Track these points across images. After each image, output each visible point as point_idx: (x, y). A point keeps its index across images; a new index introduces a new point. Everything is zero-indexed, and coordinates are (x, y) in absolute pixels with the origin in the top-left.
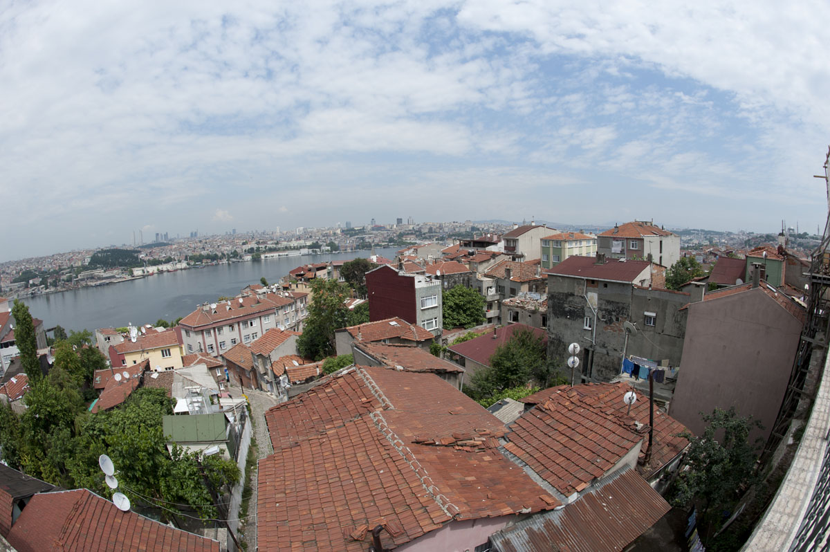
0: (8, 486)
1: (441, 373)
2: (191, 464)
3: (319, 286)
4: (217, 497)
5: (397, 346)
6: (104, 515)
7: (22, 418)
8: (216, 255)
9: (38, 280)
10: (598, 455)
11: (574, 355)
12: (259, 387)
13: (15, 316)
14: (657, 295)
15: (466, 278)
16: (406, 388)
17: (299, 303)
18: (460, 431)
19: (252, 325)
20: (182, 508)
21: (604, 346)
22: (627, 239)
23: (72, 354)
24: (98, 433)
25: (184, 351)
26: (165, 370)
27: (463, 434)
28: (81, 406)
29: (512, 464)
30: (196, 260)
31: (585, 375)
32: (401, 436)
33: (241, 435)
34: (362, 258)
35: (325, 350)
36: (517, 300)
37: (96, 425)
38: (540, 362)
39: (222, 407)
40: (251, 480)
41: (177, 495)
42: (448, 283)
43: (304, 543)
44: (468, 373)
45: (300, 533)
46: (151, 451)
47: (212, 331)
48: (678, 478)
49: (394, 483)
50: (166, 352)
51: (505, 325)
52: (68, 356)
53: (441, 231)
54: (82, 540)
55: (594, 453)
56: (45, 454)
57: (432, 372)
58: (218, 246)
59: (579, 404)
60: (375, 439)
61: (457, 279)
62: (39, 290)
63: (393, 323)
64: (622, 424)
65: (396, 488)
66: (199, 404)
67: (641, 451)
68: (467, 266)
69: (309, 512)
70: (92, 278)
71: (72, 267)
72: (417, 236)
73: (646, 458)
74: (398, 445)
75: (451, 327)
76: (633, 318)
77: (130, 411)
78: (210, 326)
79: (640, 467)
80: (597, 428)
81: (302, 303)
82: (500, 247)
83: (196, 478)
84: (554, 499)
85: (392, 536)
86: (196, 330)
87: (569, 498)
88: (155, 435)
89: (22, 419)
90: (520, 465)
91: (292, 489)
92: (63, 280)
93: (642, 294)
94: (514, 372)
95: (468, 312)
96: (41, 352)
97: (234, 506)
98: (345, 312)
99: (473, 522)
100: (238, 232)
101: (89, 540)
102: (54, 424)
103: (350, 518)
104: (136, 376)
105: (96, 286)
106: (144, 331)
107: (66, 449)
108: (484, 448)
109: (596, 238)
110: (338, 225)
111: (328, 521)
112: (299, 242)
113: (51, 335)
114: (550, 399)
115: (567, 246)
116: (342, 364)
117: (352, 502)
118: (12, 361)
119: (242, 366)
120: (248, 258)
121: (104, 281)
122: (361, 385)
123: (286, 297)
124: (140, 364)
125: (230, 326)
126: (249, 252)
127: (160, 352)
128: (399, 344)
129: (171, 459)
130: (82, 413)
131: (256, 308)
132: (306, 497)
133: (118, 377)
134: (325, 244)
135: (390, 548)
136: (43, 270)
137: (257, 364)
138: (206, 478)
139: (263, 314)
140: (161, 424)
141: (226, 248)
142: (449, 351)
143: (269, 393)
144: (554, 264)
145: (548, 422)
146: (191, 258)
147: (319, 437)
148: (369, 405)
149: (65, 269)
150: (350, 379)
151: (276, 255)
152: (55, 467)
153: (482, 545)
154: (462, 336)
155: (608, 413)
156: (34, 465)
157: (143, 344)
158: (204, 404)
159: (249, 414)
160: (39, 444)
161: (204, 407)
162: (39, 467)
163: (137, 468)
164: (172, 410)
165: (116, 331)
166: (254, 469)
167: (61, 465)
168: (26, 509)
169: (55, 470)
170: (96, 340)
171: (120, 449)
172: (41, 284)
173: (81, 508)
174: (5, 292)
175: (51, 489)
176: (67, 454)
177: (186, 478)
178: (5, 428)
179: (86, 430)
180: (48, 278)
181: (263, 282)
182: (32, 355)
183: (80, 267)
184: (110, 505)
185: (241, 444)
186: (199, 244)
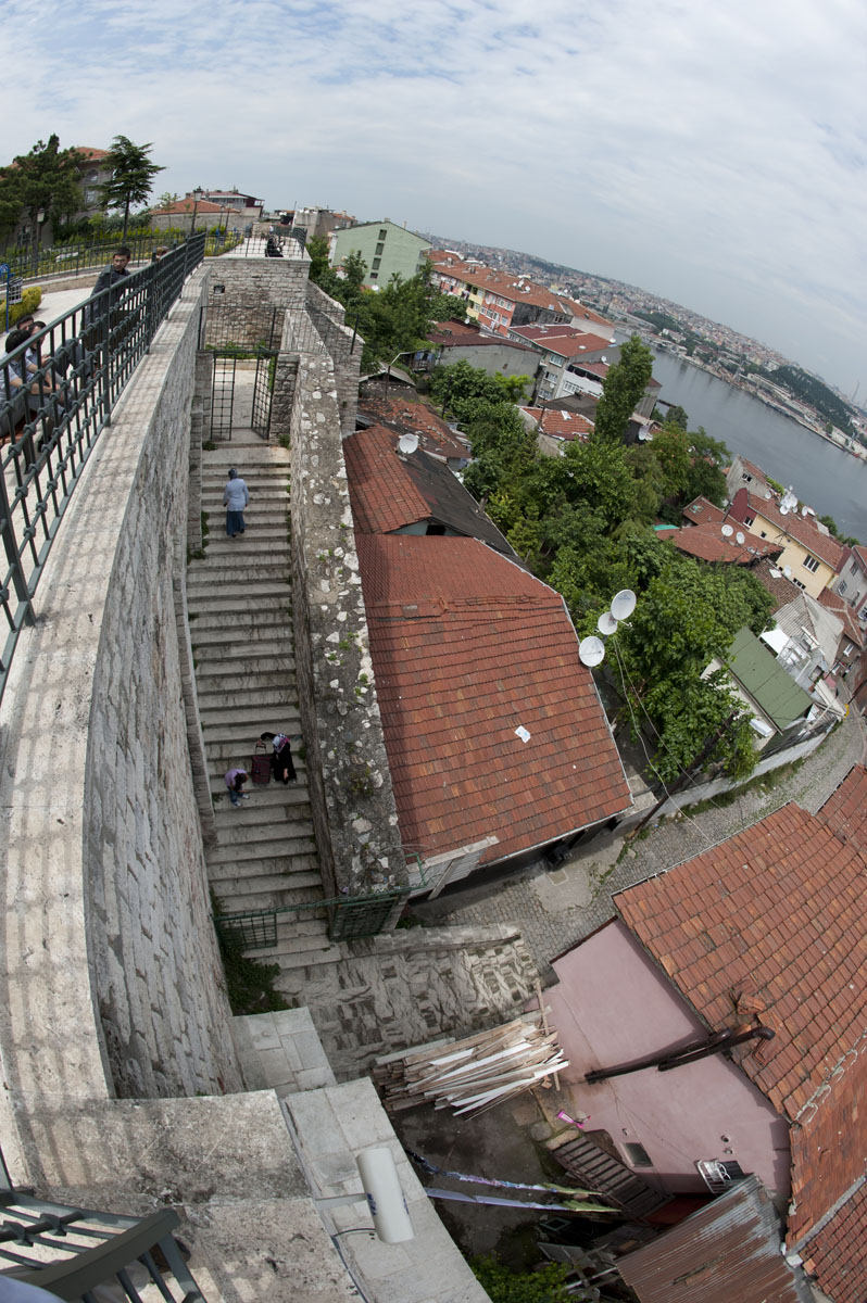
2: (718, 707)
4: (695, 767)
6: (551, 640)
7: (544, 460)
9: (677, 337)
13: (624, 353)
20: (648, 729)
23: (682, 452)
24: (642, 561)
25: (832, 583)
26: (792, 580)
28: (647, 514)
33: (798, 742)
37: (649, 551)
39: (814, 690)
40: (744, 794)
41: (661, 714)
46: (694, 646)
50: (811, 563)
52: (675, 450)
54: (482, 630)
56: (540, 517)
62: (674, 348)
66: (798, 660)
69: (756, 917)
70: (769, 392)
71: (744, 357)
77: (712, 580)
83: (704, 725)
88: (717, 638)
89: (542, 460)
91: (779, 874)
92: (721, 363)
96: (636, 417)
97: (695, 794)
101: (494, 639)
102: (590, 502)
104: (753, 552)
105: (768, 405)
106: (804, 513)
107: (578, 537)
113: (663, 410)
118: (578, 395)
121: (784, 408)
124: (768, 544)
127: (805, 556)
129: (701, 675)
130: (643, 523)
136: (693, 330)
138: (715, 739)
140: (733, 631)
149: (731, 352)
152: (539, 539)
156: (509, 513)
157: (792, 527)
158: (803, 665)
159: (830, 733)
160: (543, 501)
161: (800, 670)
162: (516, 520)
163: (656, 643)
164: (760, 630)
165: (765, 480)
166: (763, 789)
167: (551, 545)
168: (435, 539)
169: (536, 541)
170: (729, 465)
171: (661, 606)
172: (682, 344)
173: (528, 606)
174: (612, 317)
175: (507, 552)
176: (574, 543)
177: (694, 713)
178: (502, 450)
179: (630, 544)
180: (697, 344)
182: (620, 410)
183: (757, 366)
184: (573, 639)
185: (786, 751)
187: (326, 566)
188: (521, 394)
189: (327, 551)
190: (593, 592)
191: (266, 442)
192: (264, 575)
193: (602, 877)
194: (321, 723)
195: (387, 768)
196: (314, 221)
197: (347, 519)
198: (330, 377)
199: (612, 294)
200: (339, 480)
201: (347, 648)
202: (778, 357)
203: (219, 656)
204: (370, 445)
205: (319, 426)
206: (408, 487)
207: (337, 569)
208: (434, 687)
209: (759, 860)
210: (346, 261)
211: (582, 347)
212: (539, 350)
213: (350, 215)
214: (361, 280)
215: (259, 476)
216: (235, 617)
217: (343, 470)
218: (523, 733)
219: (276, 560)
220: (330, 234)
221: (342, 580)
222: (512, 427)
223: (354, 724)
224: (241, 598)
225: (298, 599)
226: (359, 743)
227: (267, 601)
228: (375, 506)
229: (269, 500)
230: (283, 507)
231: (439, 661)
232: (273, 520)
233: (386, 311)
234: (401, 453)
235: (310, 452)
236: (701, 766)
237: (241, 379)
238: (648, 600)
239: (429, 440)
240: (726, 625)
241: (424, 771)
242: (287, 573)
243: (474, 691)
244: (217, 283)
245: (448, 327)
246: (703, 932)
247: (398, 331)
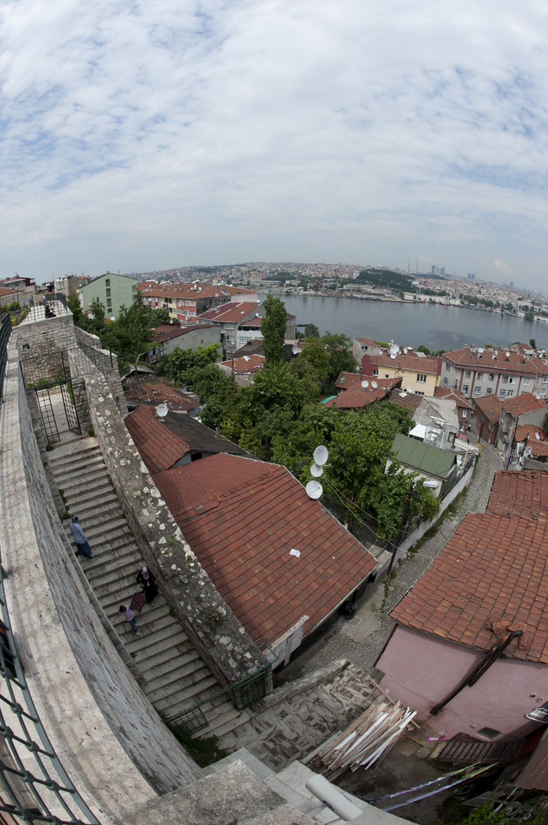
0: (191, 438)
2: (401, 485)
4: (405, 524)
6: (288, 494)
7: (243, 390)
8: (491, 302)
9: (295, 283)
12: (495, 444)
13: (266, 307)
19: (511, 382)
20: (366, 518)
23: (321, 351)
24: (323, 425)
25: (439, 382)
26: (414, 393)
28: (315, 397)
30: (470, 301)
33: (459, 480)
37: (324, 418)
39: (454, 447)
40: (442, 524)
41: (371, 505)
43: (453, 605)
45: (456, 596)
46: (372, 459)
47: (472, 374)
50: (421, 378)
52: (317, 351)
54: (246, 504)
56: (254, 425)
58: (495, 294)
62: (295, 290)
66: (437, 436)
69: (478, 582)
70: (359, 291)
71: (337, 277)
77: (367, 417)
78: (472, 368)
83: (398, 499)
85: (518, 647)
86: (458, 367)
88: (382, 448)
91: (479, 553)
92: (326, 287)
96: (287, 342)
97: (412, 539)
100: (515, 285)
101: (255, 507)
102: (278, 404)
103: (504, 608)
104: (385, 389)
105: (362, 299)
106: (406, 352)
107: (280, 427)
111: (486, 599)
113: (302, 330)
117: (517, 595)
118: (250, 343)
119: (488, 417)
120: (522, 314)
121: (371, 296)
124: (391, 380)
125: (491, 375)
126: (523, 309)
127: (416, 376)
129: (383, 472)
130: (314, 403)
131: (519, 366)
132: (486, 567)
133: (365, 384)
135: (508, 656)
136: (303, 274)
137: (503, 421)
138: (408, 504)
139: (525, 375)
140: (392, 439)
141: (502, 298)
143: (501, 453)
146: (467, 298)
147: (530, 519)
149: (329, 278)
152: (258, 438)
156: (235, 430)
157: (402, 363)
158: (441, 437)
159: (476, 464)
160: (252, 416)
161: (441, 441)
162: (240, 433)
163: (349, 469)
164: (408, 431)
165: (376, 344)
166: (451, 515)
167: (267, 439)
168: (198, 462)
169: (257, 440)
170: (352, 345)
171: (343, 447)
172: (299, 285)
173: (267, 480)
174: (254, 287)
175: (242, 453)
176: (279, 432)
177: (389, 495)
178: (217, 394)
179: (312, 418)
180: (308, 282)
181: (533, 344)
182: (276, 342)
183: (347, 279)
184: (301, 488)
185: (454, 488)
186: (476, 287)
187: (142, 500)
188: (216, 356)
189: (139, 492)
190: (301, 456)
191: (81, 436)
192: (108, 518)
193: (381, 609)
194: (176, 592)
195: (225, 603)
196: (66, 285)
197: (144, 469)
198: (105, 386)
199: (249, 272)
200: (131, 447)
201: (172, 544)
202: (357, 268)
203: (101, 573)
204: (140, 418)
205: (109, 418)
206: (171, 437)
207: (149, 500)
208: (232, 548)
209: (464, 553)
210: (91, 306)
211: (242, 313)
212: (219, 324)
213: (86, 275)
214: (103, 316)
215: (84, 458)
216: (100, 547)
217: (131, 440)
218: (295, 553)
219: (112, 506)
220: (78, 291)
221: (154, 505)
222: (218, 378)
223: (195, 586)
224: (100, 535)
225: (133, 525)
226: (202, 596)
227: (115, 532)
228: (156, 455)
229: (95, 472)
230: (104, 473)
231: (229, 532)
232: (101, 483)
233: (123, 331)
234: (160, 418)
235: (108, 436)
236: (408, 522)
237: (53, 400)
238: (334, 447)
239: (173, 404)
240: (385, 438)
241: (247, 597)
242: (121, 512)
243: (256, 541)
244: (25, 343)
245: (162, 329)
246: (451, 607)
247: (134, 342)
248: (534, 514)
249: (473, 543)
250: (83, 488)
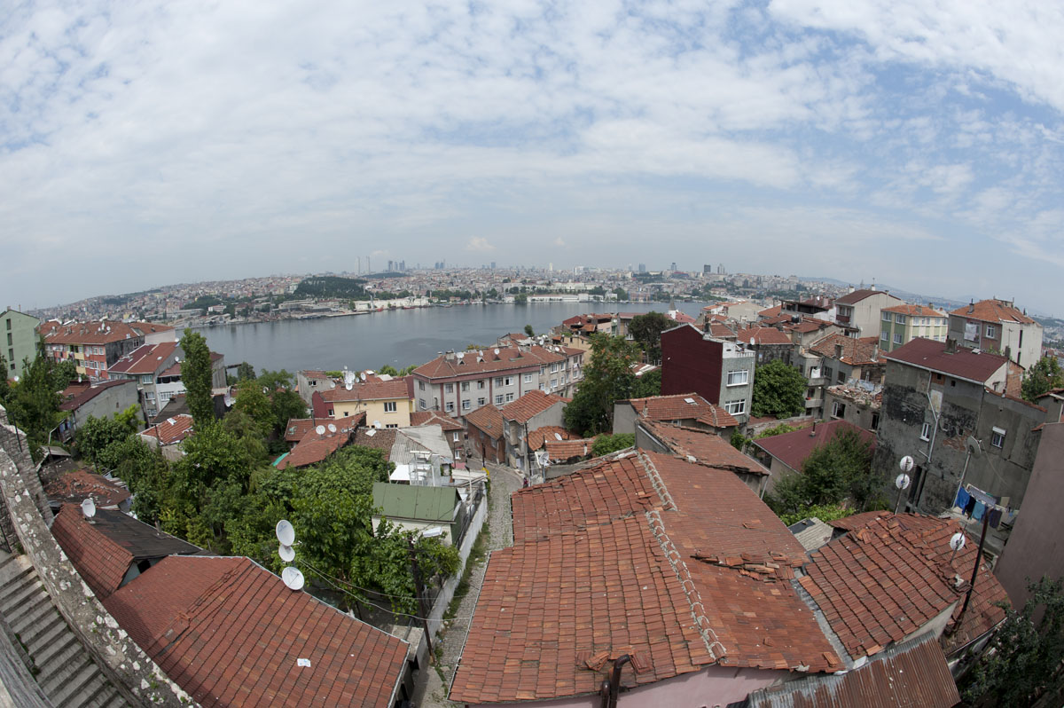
0: (131, 542)
1: (742, 473)
2: (399, 545)
3: (600, 343)
4: (423, 589)
5: (692, 431)
6: (264, 591)
7: (175, 466)
8: (468, 293)
9: (220, 308)
10: (904, 612)
11: (905, 472)
12: (506, 461)
13: (184, 348)
14: (1009, 405)
15: (786, 352)
16: (696, 486)
17: (571, 361)
18: (752, 551)
19: (507, 383)
20: (372, 597)
21: (940, 466)
22: (983, 322)
23: (260, 397)
24: (280, 493)
25: (414, 407)
26: (385, 427)
27: (754, 556)
28: (262, 459)
29: (803, 605)
30: (440, 297)
31: (911, 502)
32: (679, 547)
33: (472, 517)
34: (657, 312)
35: (598, 425)
36: (846, 388)
37: (280, 484)
38: (862, 476)
39: (454, 480)
40: (471, 574)
41: (370, 580)
42: (764, 356)
43: (522, 662)
44: (775, 476)
45: (521, 649)
46: (352, 522)
47: (455, 386)
48: (979, 663)
49: (657, 605)
50: (390, 406)
51: (827, 420)
52: (255, 399)
53: (759, 286)
54: (220, 617)
55: (900, 607)
56: (198, 511)
57: (731, 470)
58: (472, 282)
59: (898, 539)
60: (647, 545)
61: (775, 352)
62: (221, 319)
63: (689, 400)
64: (941, 574)
65: (658, 611)
66: (425, 474)
67: (952, 617)
68: (789, 336)
69: (540, 625)
70: (298, 309)
71: (271, 294)
72: (728, 290)
73: (954, 628)
74: (673, 557)
75: (760, 414)
76: (980, 434)
77: (330, 471)
78: (453, 380)
79: (945, 638)
80: (912, 576)
81: (575, 361)
82: (830, 316)
84: (838, 660)
85: (636, 672)
86: (434, 382)
87: (856, 662)
88: (361, 507)
90: (812, 608)
91: (526, 593)
92: (257, 309)
93: (993, 401)
94: (828, 484)
95: (784, 398)
96: (216, 392)
97: (440, 604)
98: (630, 380)
99: (737, 671)
100: (498, 266)
101: (232, 617)
102: (220, 477)
103: (590, 640)
104: (346, 431)
105: (303, 319)
106: (364, 378)
107: (230, 508)
108: (774, 579)
109: (947, 316)
110: (628, 267)
111: (561, 639)
112: (577, 284)
113: (234, 373)
114: (866, 526)
115: (912, 322)
116: (617, 445)
117: (600, 620)
118: (171, 399)
119: (488, 433)
120: (510, 299)
121: (314, 314)
122: (641, 475)
123: (556, 352)
124: (353, 417)
125: (479, 382)
126: (511, 292)
127: (383, 405)
128: (695, 429)
129: (373, 535)
130: (263, 467)
131: (514, 362)
132: (542, 605)
134: (610, 290)
135: (629, 686)
136: (229, 296)
137: (508, 433)
138: (415, 563)
139: (522, 371)
140: (369, 492)
141: (481, 285)
142: (754, 446)
143: (517, 470)
144: (895, 345)
145: (857, 557)
146: (434, 294)
147: (576, 533)
148: (646, 502)
149: (260, 297)
150: (627, 465)
151: (546, 298)
152: (208, 527)
153: (736, 703)
154: (772, 428)
155: (928, 557)
157: (364, 392)
158: (432, 474)
159: (487, 493)
160: (193, 498)
161: (431, 477)
162: (185, 525)
163: (326, 541)
164: (387, 476)
165: (326, 375)
166: (479, 561)
167: (219, 526)
168: (148, 572)
169: (207, 530)
170: (296, 383)
171: (308, 515)
172: (225, 312)
173: (232, 580)
174: (171, 319)
175: (195, 551)
176: (230, 514)
177: (388, 561)
178: (146, 476)
179: (265, 488)
180: (235, 305)
181: (529, 332)
182: (203, 394)
183: (282, 295)
184: (276, 580)
185: (469, 529)
186: (446, 278)
187: (101, 635)
188: (137, 422)
189: (93, 623)
190: (265, 539)
191: (11, 555)
192: (77, 665)
197: (88, 592)
198: (19, 478)
199: (165, 300)
200: (65, 563)
201: (157, 686)
202: (294, 279)
204: (68, 523)
205: (31, 524)
206: (108, 544)
207: (108, 633)
208: (228, 676)
209: (507, 599)
211: (160, 358)
212: (134, 378)
214: (6, 375)
215: (23, 586)
217: (62, 553)
218: (303, 662)
219: (75, 649)
221: (116, 639)
222: (143, 454)
224: (79, 691)
225: (106, 671)
227: (92, 684)
228: (99, 572)
229: (40, 604)
230: (50, 605)
231: (215, 657)
232: (52, 619)
233: (28, 398)
234: (89, 519)
235: (38, 550)
236: (426, 586)
238: (298, 518)
239: (101, 499)
240: (361, 492)
242: (87, 655)
243: (251, 660)
245: (71, 391)
246: (521, 663)
247: (42, 412)
248: (580, 525)
249: (512, 584)
250: (38, 629)
